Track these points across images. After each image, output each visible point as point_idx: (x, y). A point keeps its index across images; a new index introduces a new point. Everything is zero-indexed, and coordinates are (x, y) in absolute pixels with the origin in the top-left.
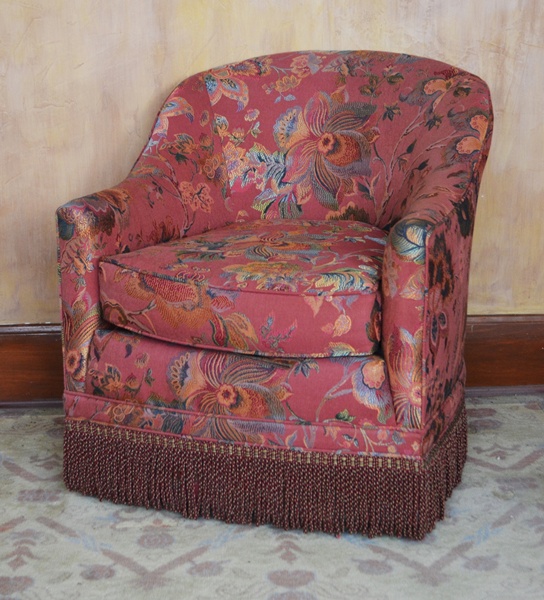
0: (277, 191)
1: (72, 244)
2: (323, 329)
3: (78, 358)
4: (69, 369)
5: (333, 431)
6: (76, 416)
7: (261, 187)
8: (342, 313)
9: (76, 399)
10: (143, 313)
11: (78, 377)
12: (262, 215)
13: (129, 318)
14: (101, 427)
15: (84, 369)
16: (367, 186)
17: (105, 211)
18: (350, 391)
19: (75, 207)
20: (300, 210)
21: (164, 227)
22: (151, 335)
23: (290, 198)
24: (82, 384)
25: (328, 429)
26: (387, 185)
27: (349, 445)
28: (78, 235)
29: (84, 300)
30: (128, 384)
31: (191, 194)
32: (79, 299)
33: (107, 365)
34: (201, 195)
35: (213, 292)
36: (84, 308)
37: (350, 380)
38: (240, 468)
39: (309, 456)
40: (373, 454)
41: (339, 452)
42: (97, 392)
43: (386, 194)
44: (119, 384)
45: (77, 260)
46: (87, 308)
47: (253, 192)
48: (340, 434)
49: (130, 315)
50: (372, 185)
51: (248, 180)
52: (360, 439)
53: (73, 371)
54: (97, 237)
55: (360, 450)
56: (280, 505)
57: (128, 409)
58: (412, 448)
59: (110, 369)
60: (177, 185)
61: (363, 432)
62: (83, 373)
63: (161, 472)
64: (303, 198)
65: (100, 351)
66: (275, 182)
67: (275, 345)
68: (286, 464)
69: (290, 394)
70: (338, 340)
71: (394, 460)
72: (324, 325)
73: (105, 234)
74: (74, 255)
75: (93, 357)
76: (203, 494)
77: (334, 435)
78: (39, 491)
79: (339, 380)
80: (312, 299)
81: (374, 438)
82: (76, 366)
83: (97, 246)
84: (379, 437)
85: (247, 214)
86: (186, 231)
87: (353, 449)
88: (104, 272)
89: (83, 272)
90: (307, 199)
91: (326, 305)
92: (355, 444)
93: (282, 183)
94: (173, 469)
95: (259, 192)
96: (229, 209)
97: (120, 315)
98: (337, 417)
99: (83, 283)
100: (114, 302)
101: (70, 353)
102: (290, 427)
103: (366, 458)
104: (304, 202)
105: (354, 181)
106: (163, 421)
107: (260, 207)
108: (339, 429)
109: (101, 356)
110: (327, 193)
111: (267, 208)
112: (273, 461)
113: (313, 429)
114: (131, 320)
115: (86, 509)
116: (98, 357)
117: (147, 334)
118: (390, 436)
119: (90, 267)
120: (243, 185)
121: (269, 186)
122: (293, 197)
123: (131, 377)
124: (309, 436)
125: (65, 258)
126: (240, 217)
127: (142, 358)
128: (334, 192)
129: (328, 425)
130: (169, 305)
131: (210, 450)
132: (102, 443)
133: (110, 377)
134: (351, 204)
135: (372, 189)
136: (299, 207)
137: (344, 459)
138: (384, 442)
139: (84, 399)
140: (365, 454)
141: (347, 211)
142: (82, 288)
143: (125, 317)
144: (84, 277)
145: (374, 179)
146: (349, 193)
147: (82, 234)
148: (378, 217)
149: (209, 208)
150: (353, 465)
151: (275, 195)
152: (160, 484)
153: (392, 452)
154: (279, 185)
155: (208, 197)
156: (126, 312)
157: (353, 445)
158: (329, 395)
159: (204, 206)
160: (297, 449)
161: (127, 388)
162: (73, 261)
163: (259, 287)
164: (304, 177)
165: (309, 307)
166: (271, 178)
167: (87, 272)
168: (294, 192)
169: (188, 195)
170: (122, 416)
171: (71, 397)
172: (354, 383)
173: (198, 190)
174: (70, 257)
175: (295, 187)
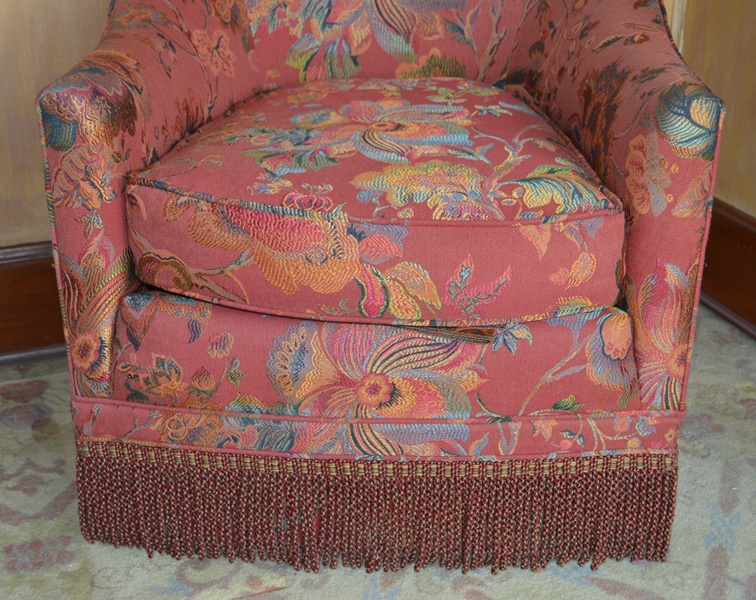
0: (320, 36)
1: (74, 156)
2: (553, 278)
3: (95, 346)
4: (78, 363)
5: (545, 427)
6: (96, 434)
7: (297, 31)
8: (583, 250)
9: (96, 408)
10: (228, 272)
11: (98, 375)
12: (302, 74)
13: (195, 280)
14: (145, 449)
15: (107, 362)
16: (460, 24)
17: (120, 93)
18: (582, 367)
19: (74, 92)
20: (356, 63)
21: (187, 108)
22: (237, 305)
23: (340, 46)
24: (105, 384)
25: (538, 424)
26: (495, 20)
27: (570, 444)
28: (84, 140)
29: (103, 250)
30: (196, 384)
31: (209, 49)
32: (91, 250)
33: (154, 356)
34: (220, 49)
35: (358, 230)
36: (102, 263)
37: (583, 350)
38: (392, 494)
39: (505, 467)
40: (604, 453)
41: (553, 456)
42: (136, 396)
43: (494, 35)
44: (178, 385)
45: (85, 185)
46: (108, 263)
47: (284, 39)
48: (555, 430)
49: (199, 275)
50: (468, 20)
51: (278, 21)
52: (587, 435)
53: (86, 365)
54: (116, 141)
55: (587, 450)
56: (456, 540)
57: (195, 420)
58: (664, 438)
59: (160, 362)
60: (189, 35)
61: (593, 424)
62: (105, 367)
63: (255, 510)
64: (359, 46)
65: (138, 333)
66: (316, 23)
67: (471, 309)
68: (469, 481)
69: (484, 381)
70: (574, 292)
71: (633, 457)
72: (555, 271)
73: (127, 134)
74: (78, 177)
75: (126, 343)
76: (327, 536)
77: (548, 434)
78: (36, 544)
79: (567, 353)
80: (531, 230)
81: (608, 430)
82: (92, 357)
83: (117, 157)
84: (617, 428)
85: (279, 75)
86: (210, 109)
87: (575, 449)
88: (140, 202)
89: (97, 204)
90: (366, 47)
91: (557, 237)
92: (579, 442)
93: (327, 23)
94: (277, 503)
95: (294, 39)
96: (254, 68)
97: (178, 275)
98: (556, 407)
99: (98, 222)
100: (165, 254)
101: (81, 339)
102: (477, 427)
103: (593, 460)
104: (362, 51)
105: (437, 16)
106: (257, 434)
107: (298, 64)
108: (554, 423)
109: (143, 342)
110: (395, 37)
111: (308, 63)
112: (448, 479)
113: (515, 427)
114: (200, 283)
115: (127, 574)
116: (136, 344)
117: (230, 304)
118: (633, 425)
119: (108, 193)
120: (270, 30)
121: (308, 29)
122: (344, 45)
123: (202, 373)
124: (509, 439)
125: (61, 182)
126: (270, 80)
127: (220, 343)
128: (407, 35)
129: (537, 418)
130: (279, 257)
131: (341, 472)
132: (147, 472)
133: (161, 375)
134: (436, 51)
135: (467, 28)
136: (354, 59)
137: (560, 465)
138: (623, 434)
139: (110, 408)
140: (593, 454)
141: (430, 62)
142: (97, 232)
143: (188, 279)
144: (99, 212)
145: (471, 12)
146: (430, 35)
147: (91, 138)
148: (482, 69)
149: (232, 70)
150: (573, 472)
151: (318, 43)
152: (255, 527)
153: (633, 446)
154: (324, 27)
155: (228, 52)
156: (191, 271)
157: (575, 444)
158: (548, 377)
159: (225, 65)
160: (486, 458)
161: (191, 389)
162: (77, 186)
163: (437, 215)
164: (357, 14)
165: (530, 244)
166: (310, 18)
167: (104, 204)
168: (346, 37)
169: (205, 51)
170: (183, 432)
171: (86, 407)
172: (589, 355)
173: (216, 42)
174: (71, 180)
175: (347, 28)
